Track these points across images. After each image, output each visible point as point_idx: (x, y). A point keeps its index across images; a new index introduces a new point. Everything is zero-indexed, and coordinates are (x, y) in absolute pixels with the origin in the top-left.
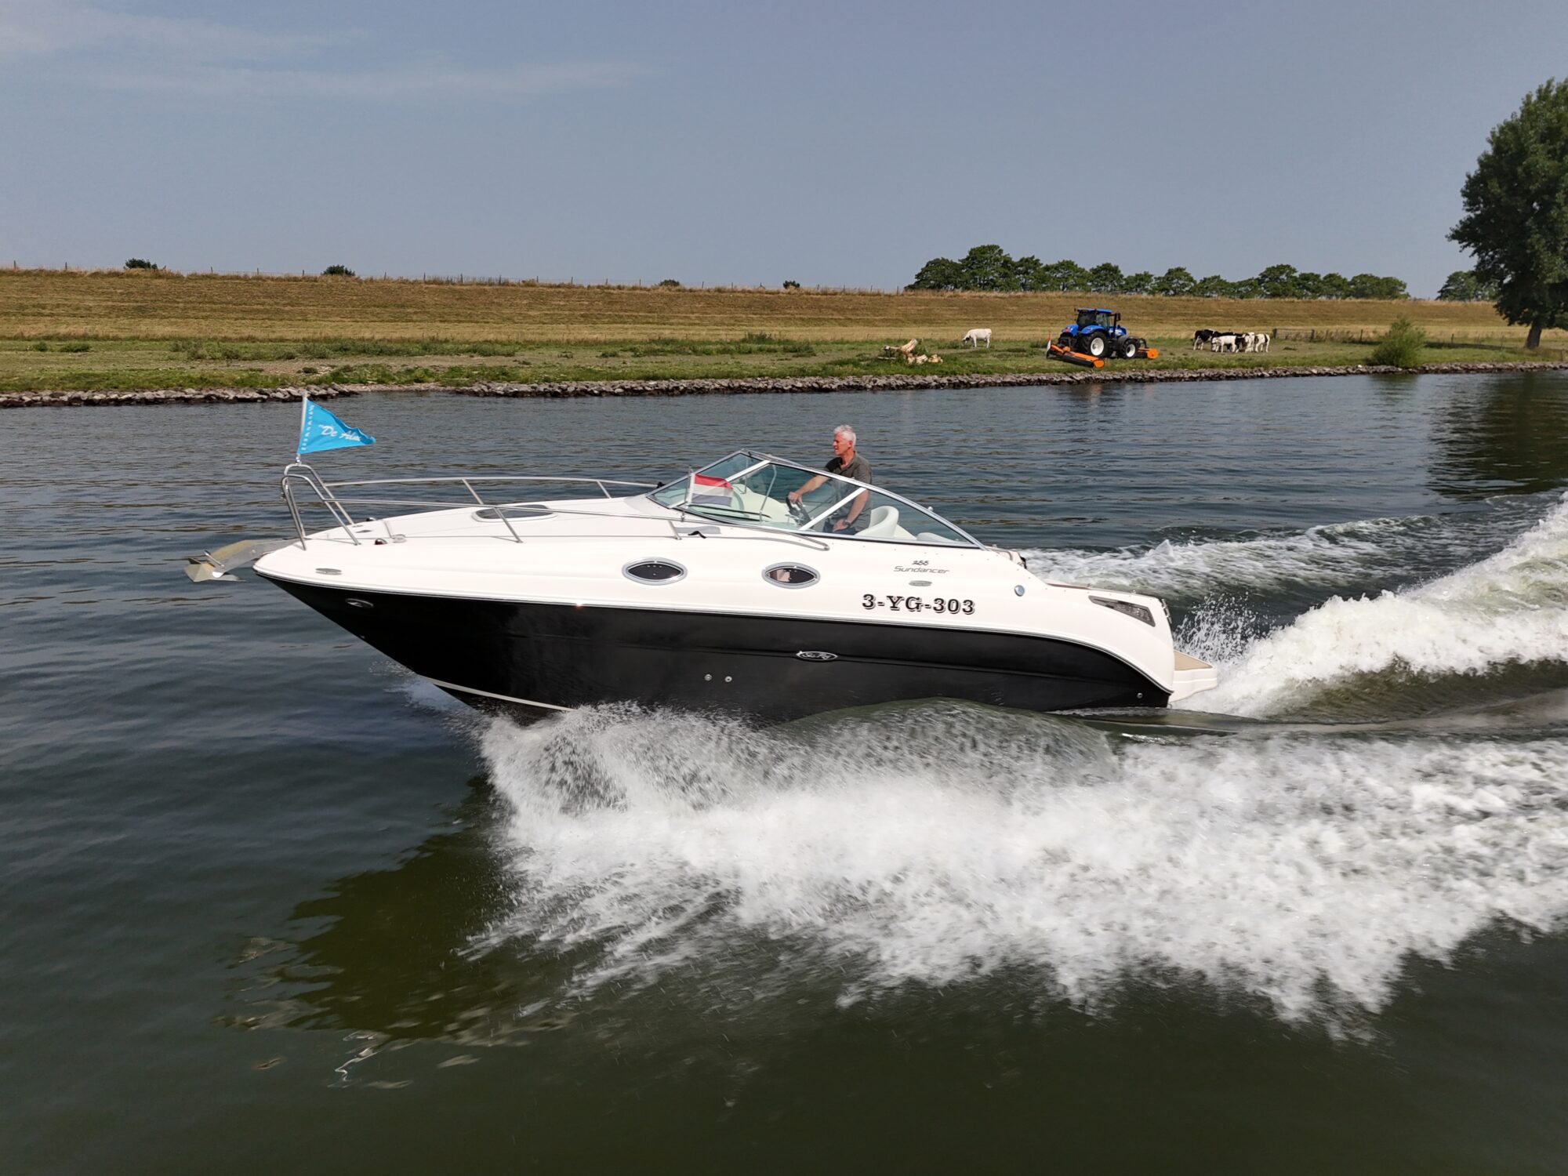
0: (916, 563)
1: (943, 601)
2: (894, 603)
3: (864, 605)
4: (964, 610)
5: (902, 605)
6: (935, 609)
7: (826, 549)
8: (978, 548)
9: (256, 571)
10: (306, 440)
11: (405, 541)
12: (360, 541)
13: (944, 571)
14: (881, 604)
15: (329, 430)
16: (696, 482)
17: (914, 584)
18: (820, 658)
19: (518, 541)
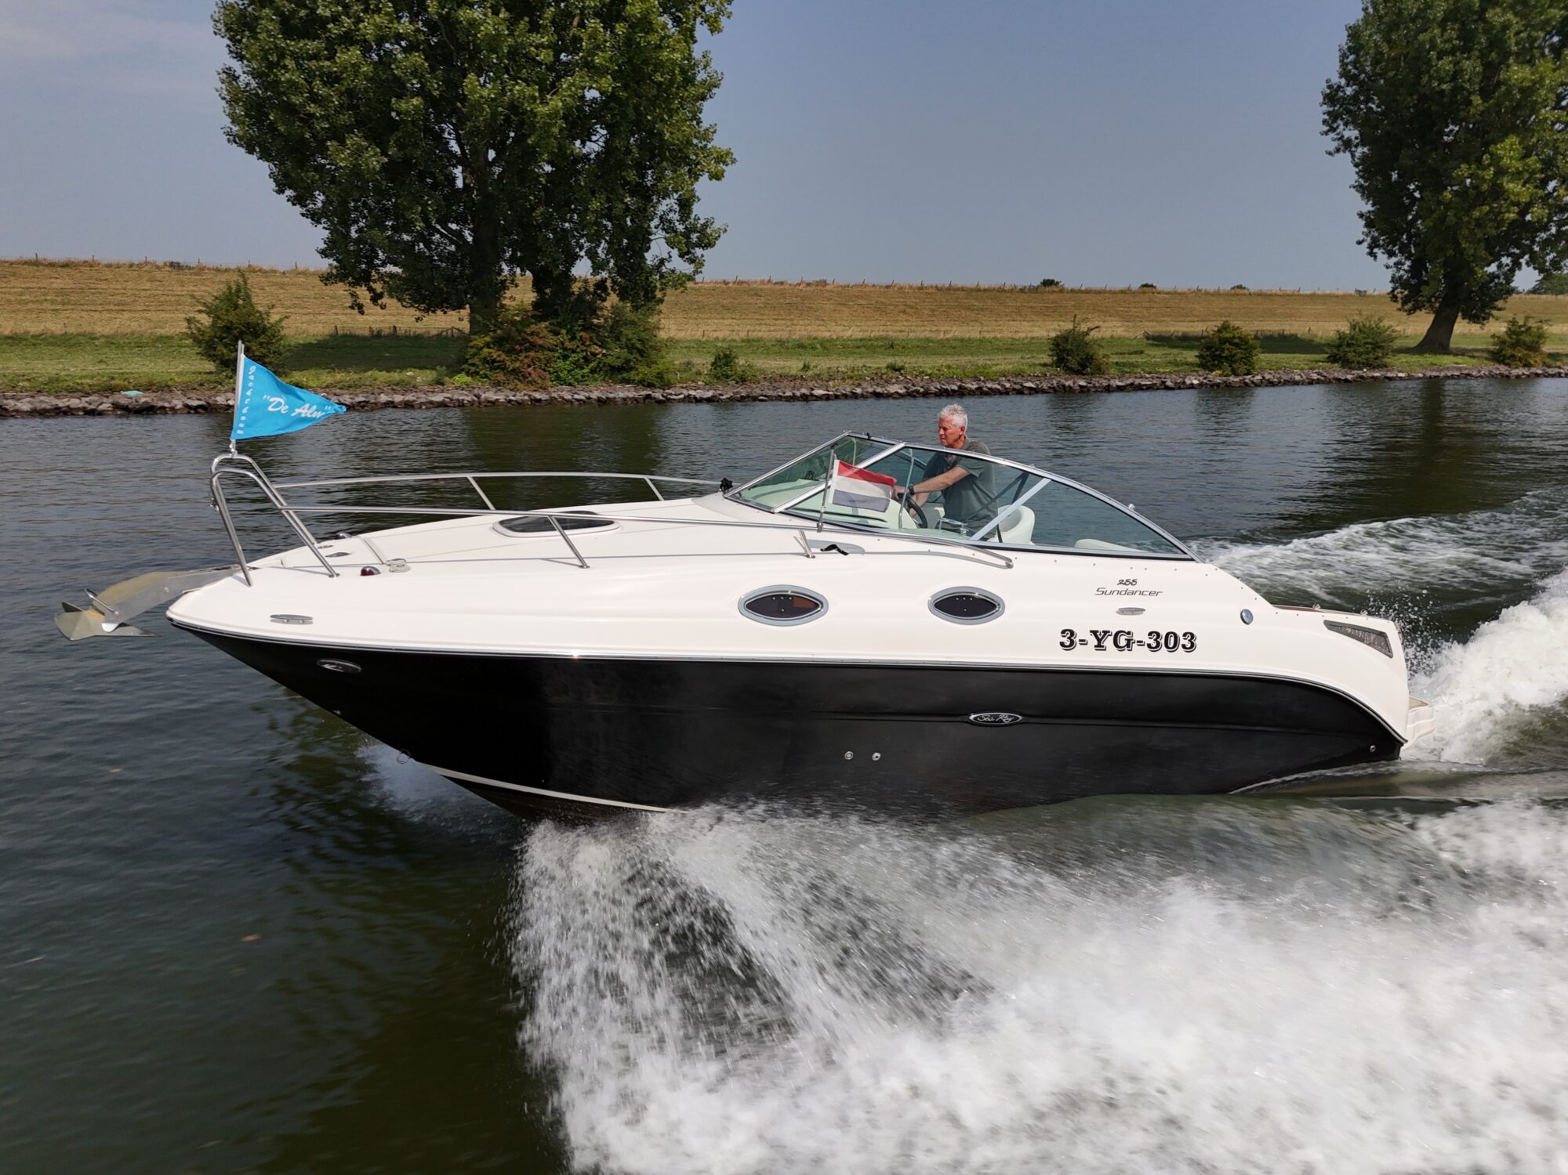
0: (1121, 582)
1: (1158, 635)
2: (1099, 640)
3: (1062, 644)
4: (1184, 646)
5: (1109, 642)
6: (1149, 646)
7: (1009, 566)
8: (1192, 560)
9: (171, 620)
10: (243, 418)
11: (409, 569)
12: (337, 570)
13: (1156, 593)
14: (1083, 642)
15: (279, 404)
16: (840, 473)
17: (1123, 611)
18: (1001, 721)
19: (583, 566)
